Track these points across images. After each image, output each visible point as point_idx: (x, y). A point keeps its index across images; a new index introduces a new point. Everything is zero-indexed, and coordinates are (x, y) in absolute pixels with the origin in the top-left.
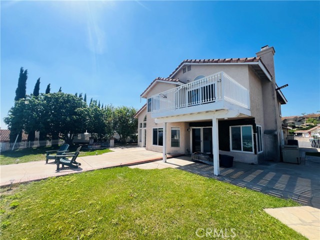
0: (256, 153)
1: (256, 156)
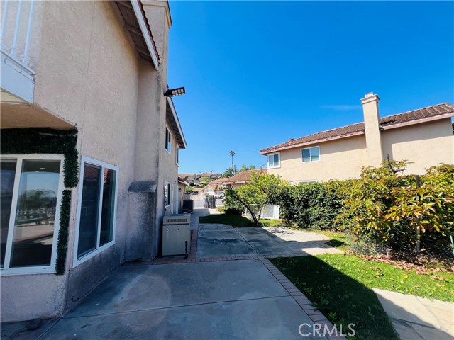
0: (60, 269)
1: (62, 280)
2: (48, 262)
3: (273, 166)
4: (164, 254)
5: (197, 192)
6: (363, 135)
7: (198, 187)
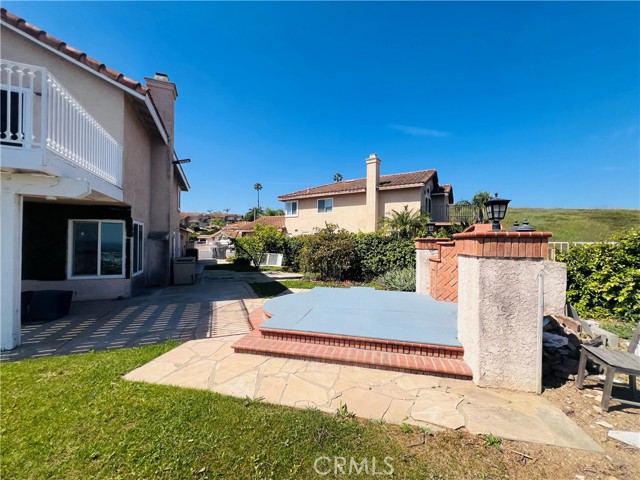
0: (128, 275)
1: (129, 281)
2: (121, 273)
3: (291, 215)
4: (175, 283)
5: (204, 240)
6: (365, 193)
7: (206, 232)
